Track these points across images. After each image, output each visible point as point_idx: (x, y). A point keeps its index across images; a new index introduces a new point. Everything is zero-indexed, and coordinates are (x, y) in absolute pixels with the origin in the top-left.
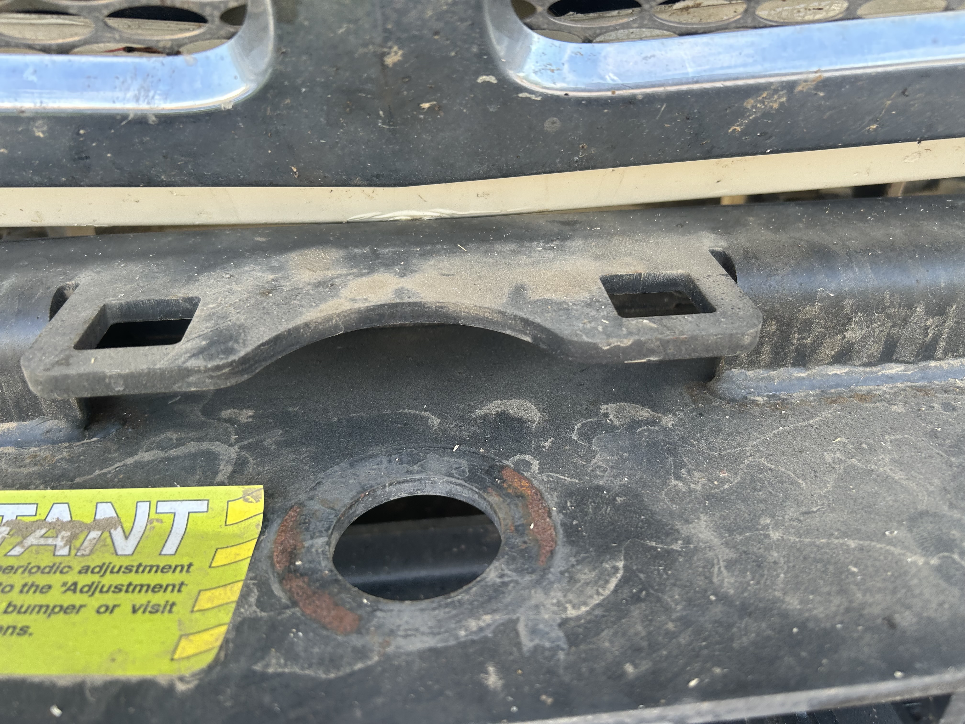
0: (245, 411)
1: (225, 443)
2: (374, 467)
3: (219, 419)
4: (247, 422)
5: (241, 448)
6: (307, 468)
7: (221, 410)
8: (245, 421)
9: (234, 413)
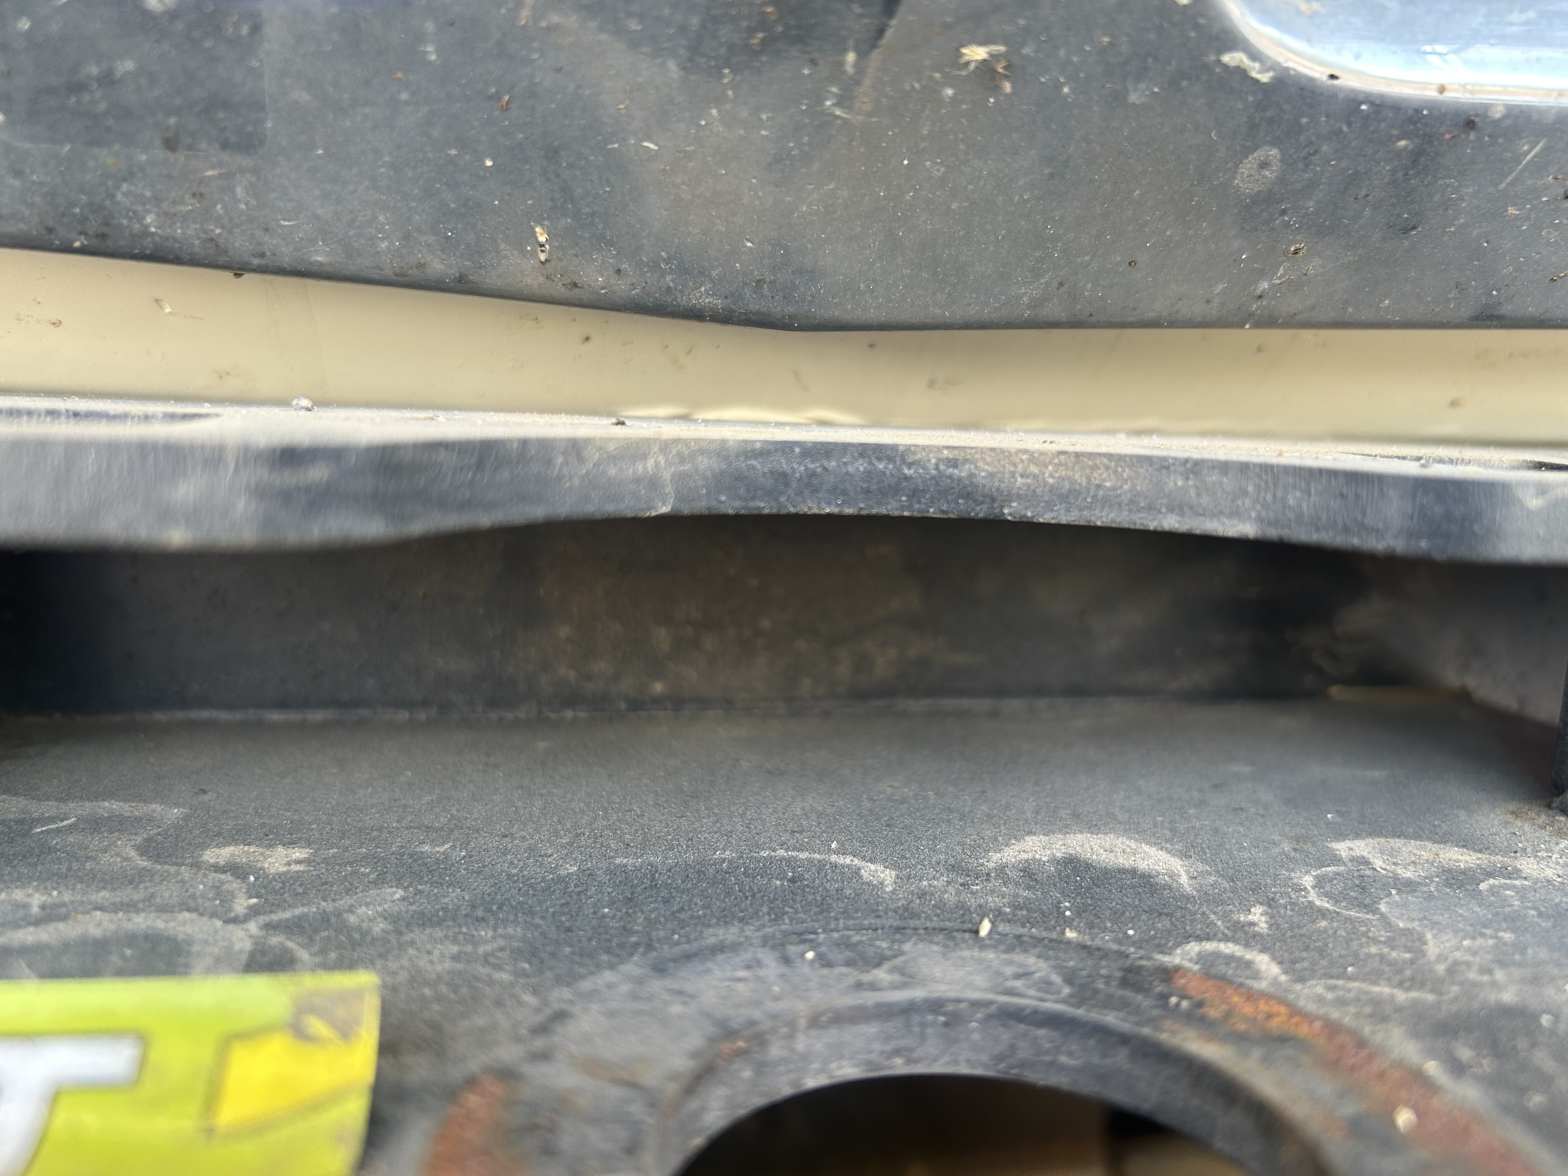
0: (280, 849)
1: (214, 915)
2: (741, 974)
3: (197, 865)
4: (288, 872)
5: (270, 927)
6: (504, 976)
7: (204, 846)
8: (285, 869)
9: (248, 853)
